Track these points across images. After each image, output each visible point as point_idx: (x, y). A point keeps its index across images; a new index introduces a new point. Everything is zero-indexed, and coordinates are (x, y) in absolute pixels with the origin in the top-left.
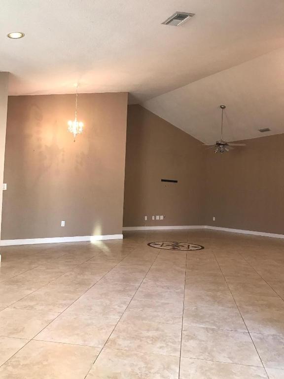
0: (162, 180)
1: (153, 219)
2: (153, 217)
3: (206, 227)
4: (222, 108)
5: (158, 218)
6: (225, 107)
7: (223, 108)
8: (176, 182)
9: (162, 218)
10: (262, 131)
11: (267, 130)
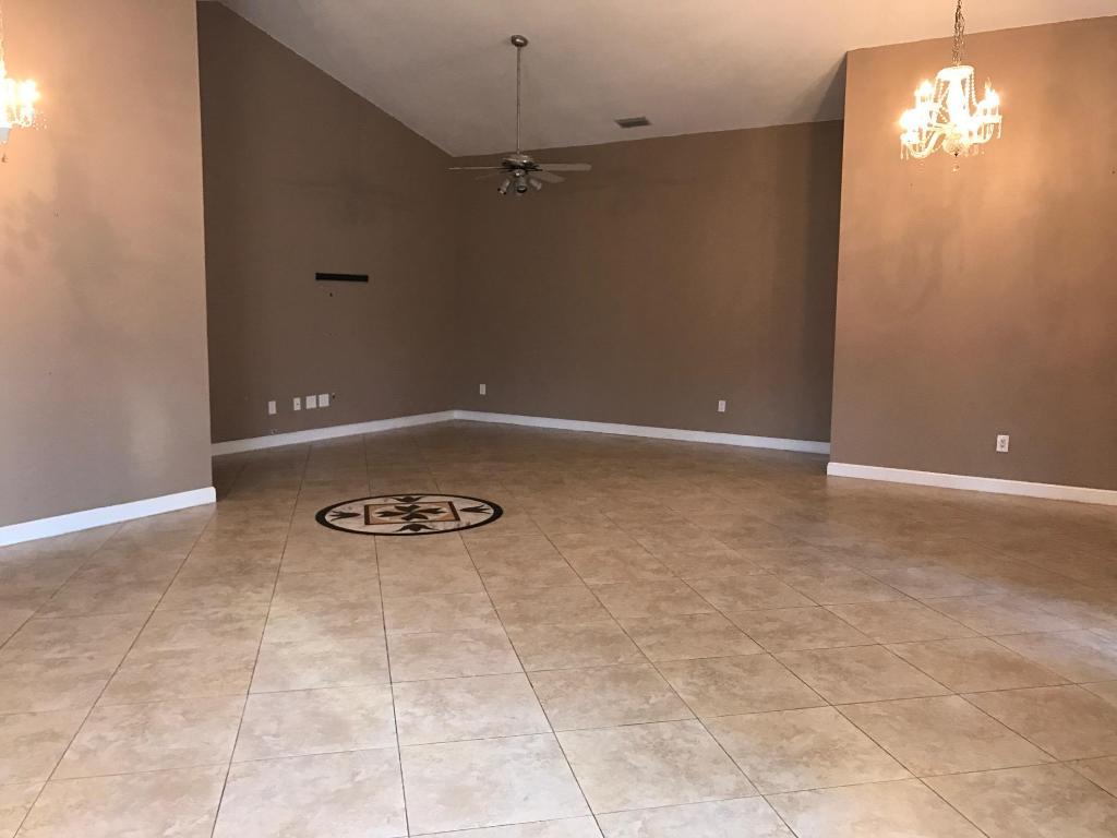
0: (320, 277)
1: (297, 407)
2: (297, 401)
3: (457, 415)
4: (518, 45)
5: (311, 403)
6: (526, 42)
7: (519, 43)
8: (365, 279)
9: (324, 400)
10: (626, 124)
11: (642, 122)
